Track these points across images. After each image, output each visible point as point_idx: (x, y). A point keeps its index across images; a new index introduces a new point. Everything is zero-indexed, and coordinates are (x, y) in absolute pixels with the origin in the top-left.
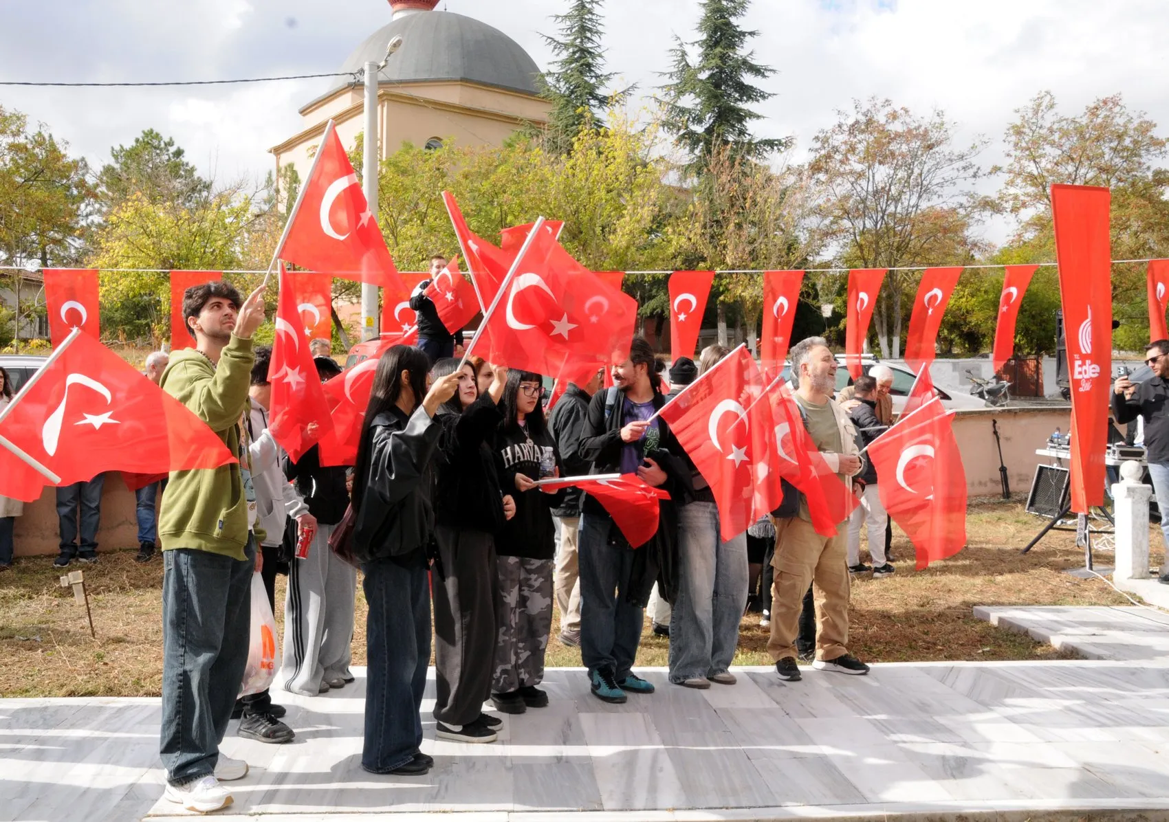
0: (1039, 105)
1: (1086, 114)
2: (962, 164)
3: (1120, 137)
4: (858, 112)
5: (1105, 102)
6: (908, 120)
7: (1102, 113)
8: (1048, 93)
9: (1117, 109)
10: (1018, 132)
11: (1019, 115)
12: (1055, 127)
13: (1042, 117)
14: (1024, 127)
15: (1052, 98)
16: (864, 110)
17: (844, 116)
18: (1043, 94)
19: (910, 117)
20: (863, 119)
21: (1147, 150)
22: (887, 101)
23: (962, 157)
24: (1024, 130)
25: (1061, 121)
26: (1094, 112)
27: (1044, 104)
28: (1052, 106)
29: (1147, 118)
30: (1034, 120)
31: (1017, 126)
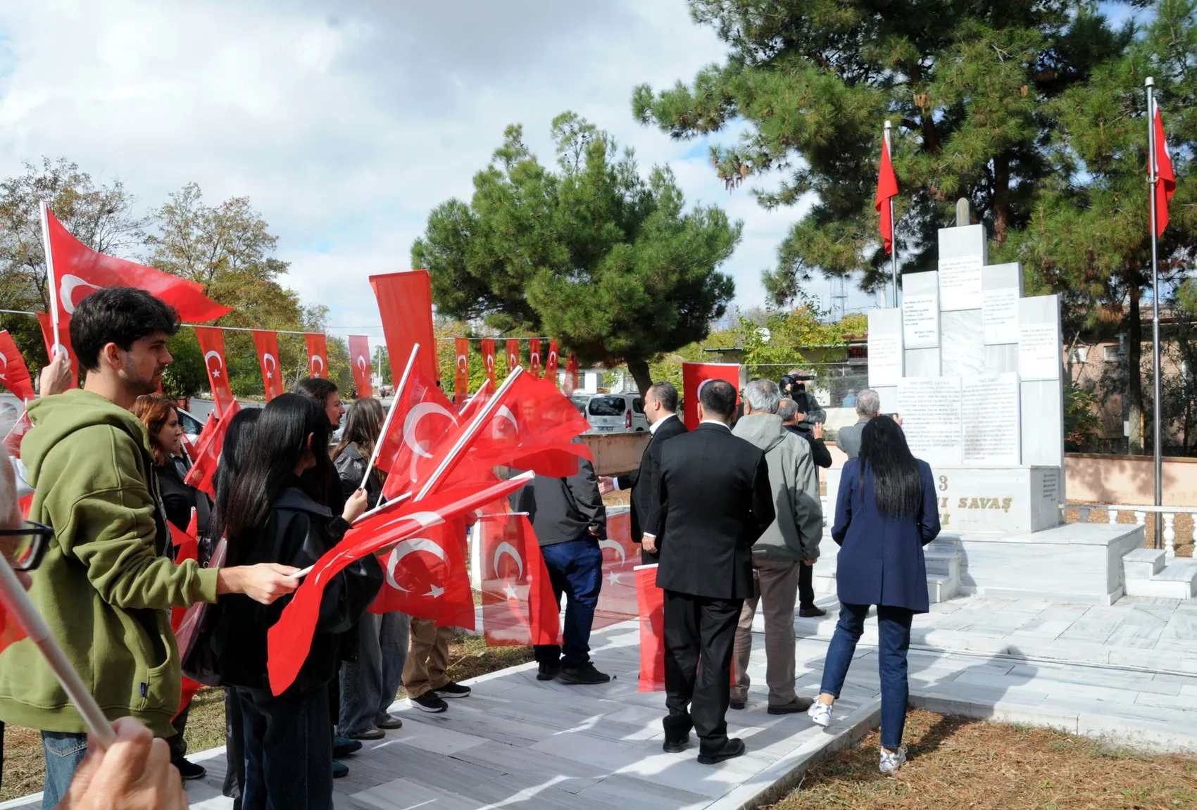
0: (189, 193)
1: (221, 207)
2: (134, 231)
3: (245, 229)
4: (47, 169)
5: (238, 201)
6: (89, 185)
7: (235, 209)
8: (196, 185)
9: (244, 208)
10: (170, 211)
11: (172, 197)
12: (199, 213)
13: (191, 203)
14: (177, 208)
15: (199, 190)
16: (53, 168)
17: (33, 170)
18: (192, 185)
19: (90, 183)
20: (50, 176)
21: (263, 243)
22: (74, 164)
23: (136, 225)
24: (177, 211)
25: (203, 209)
26: (228, 207)
27: (193, 193)
28: (198, 196)
29: (262, 219)
30: (183, 205)
31: (171, 207)
